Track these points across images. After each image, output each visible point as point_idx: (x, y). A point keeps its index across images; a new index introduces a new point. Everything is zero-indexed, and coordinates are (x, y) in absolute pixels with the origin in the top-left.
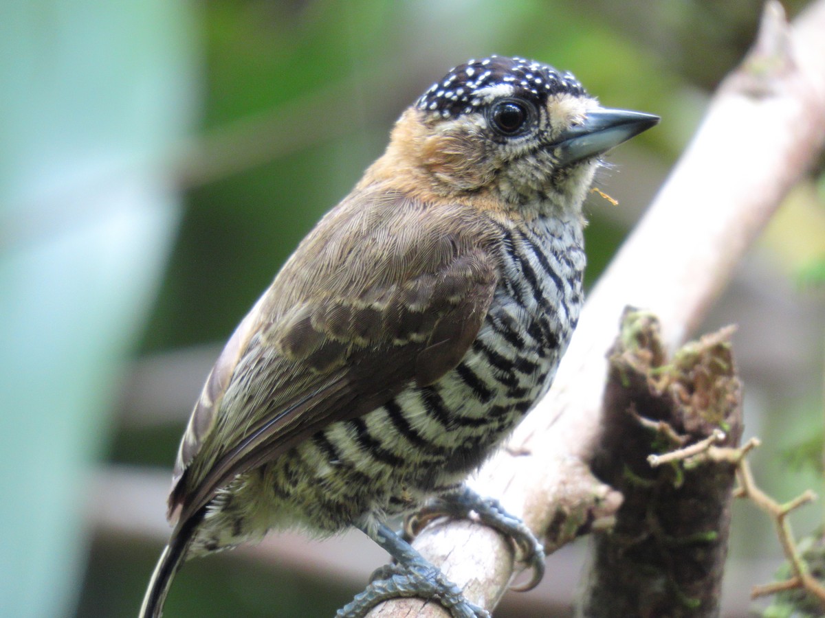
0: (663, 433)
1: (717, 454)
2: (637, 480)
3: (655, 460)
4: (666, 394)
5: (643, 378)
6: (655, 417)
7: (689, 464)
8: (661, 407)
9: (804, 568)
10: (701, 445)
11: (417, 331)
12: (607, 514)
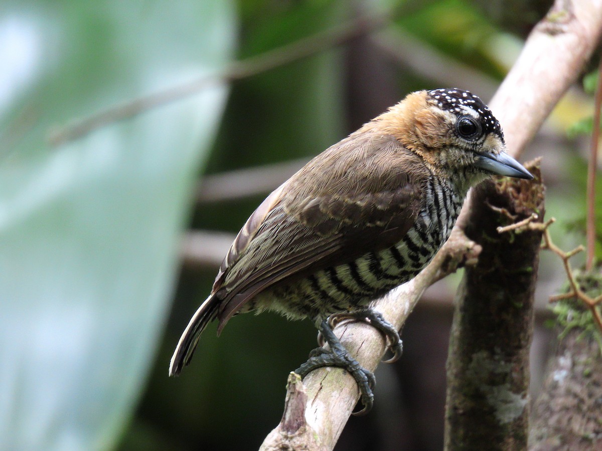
0: (503, 214)
1: (533, 226)
2: (489, 239)
3: (501, 229)
4: (505, 193)
5: (493, 184)
6: (500, 206)
7: (518, 231)
8: (503, 200)
9: (577, 286)
10: (525, 221)
11: (380, 220)
12: (474, 257)
